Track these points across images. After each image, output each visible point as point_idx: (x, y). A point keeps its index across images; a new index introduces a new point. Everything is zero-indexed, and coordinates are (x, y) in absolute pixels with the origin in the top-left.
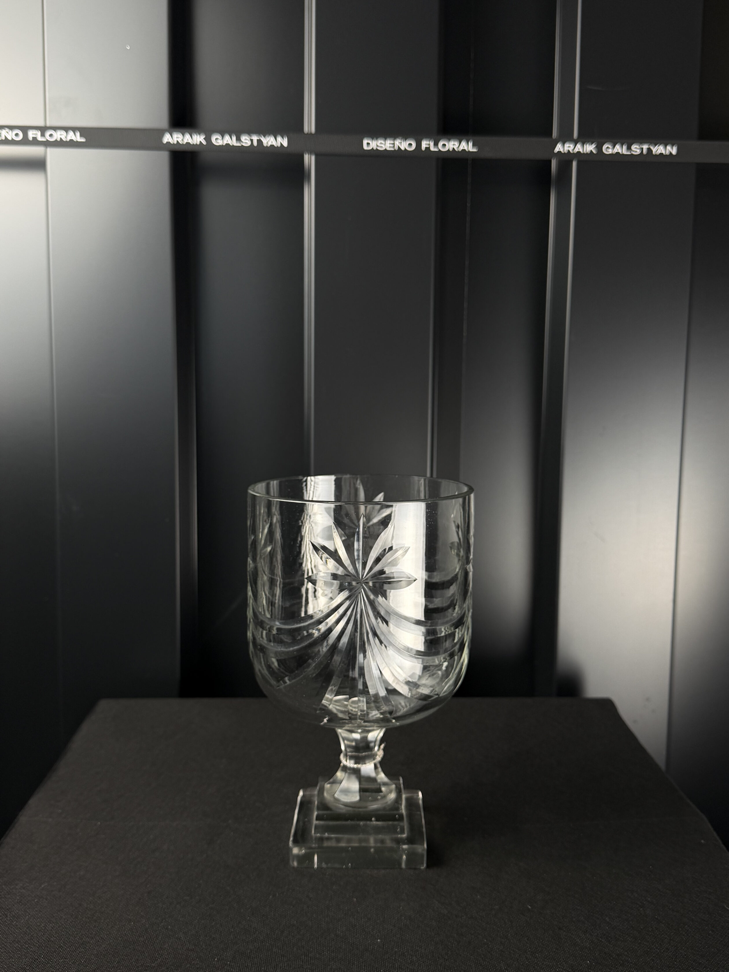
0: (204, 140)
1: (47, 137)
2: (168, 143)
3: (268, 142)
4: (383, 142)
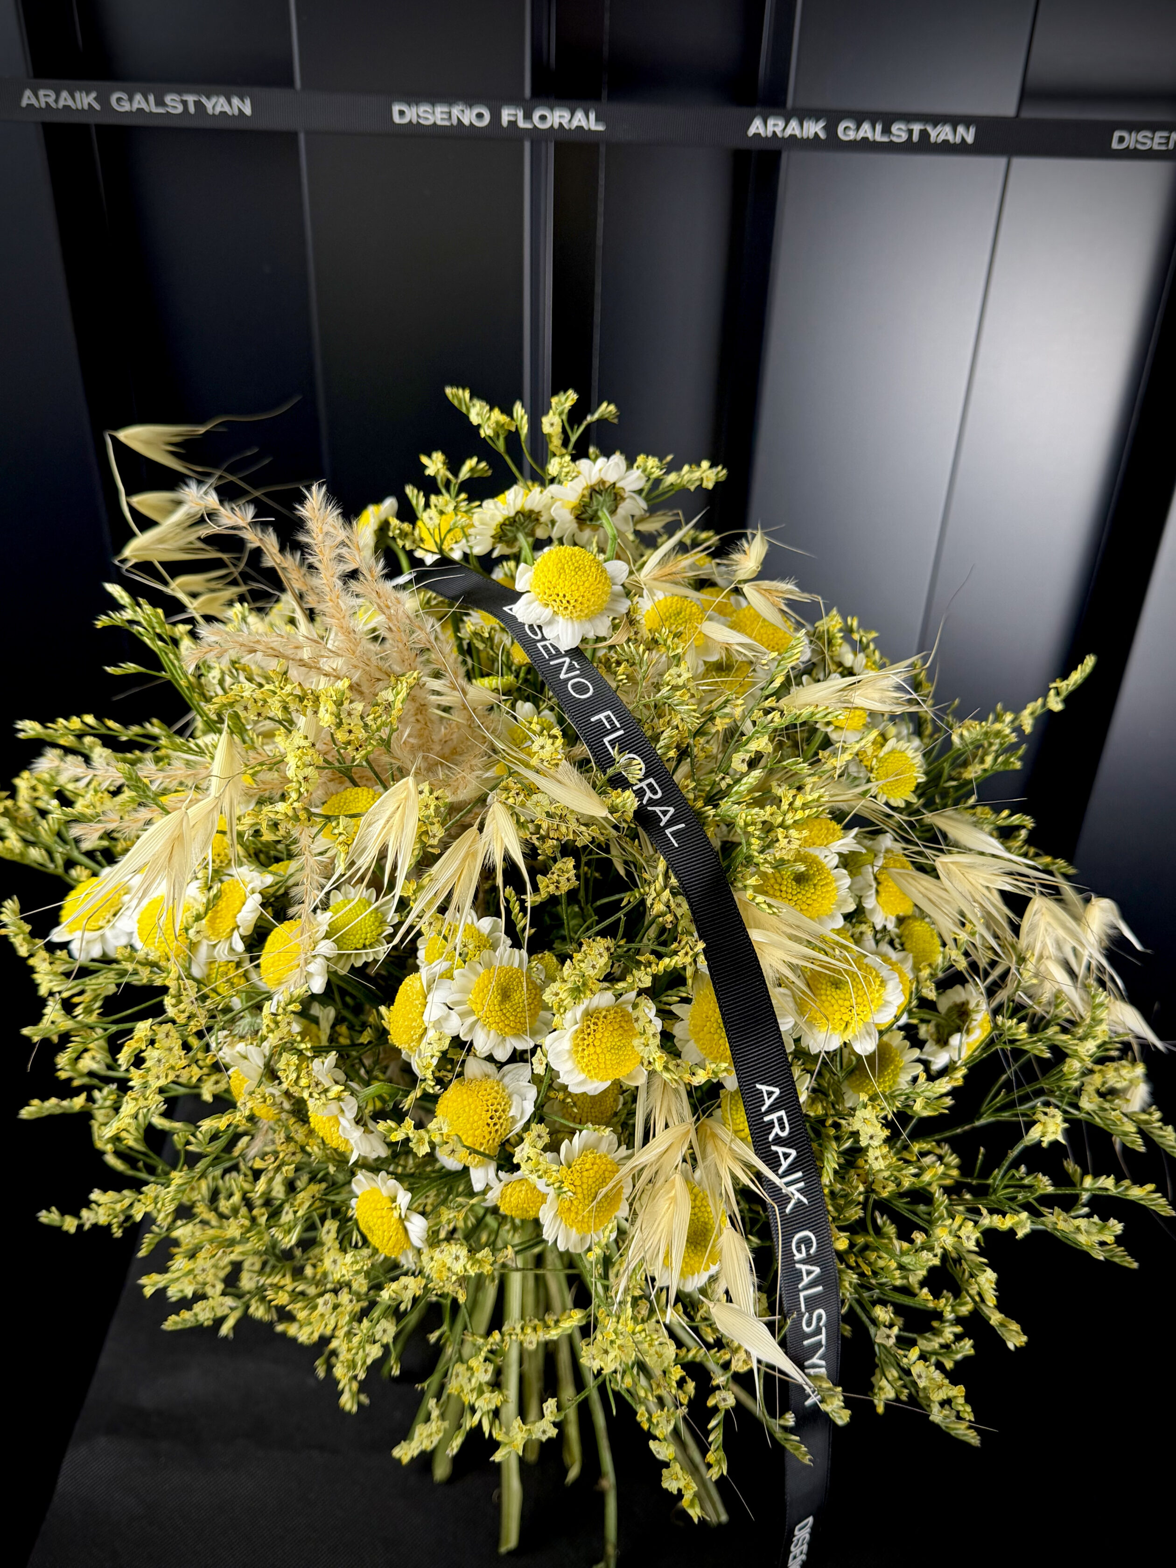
0: (96, 102)
2: (31, 108)
3: (214, 107)
4: (428, 108)
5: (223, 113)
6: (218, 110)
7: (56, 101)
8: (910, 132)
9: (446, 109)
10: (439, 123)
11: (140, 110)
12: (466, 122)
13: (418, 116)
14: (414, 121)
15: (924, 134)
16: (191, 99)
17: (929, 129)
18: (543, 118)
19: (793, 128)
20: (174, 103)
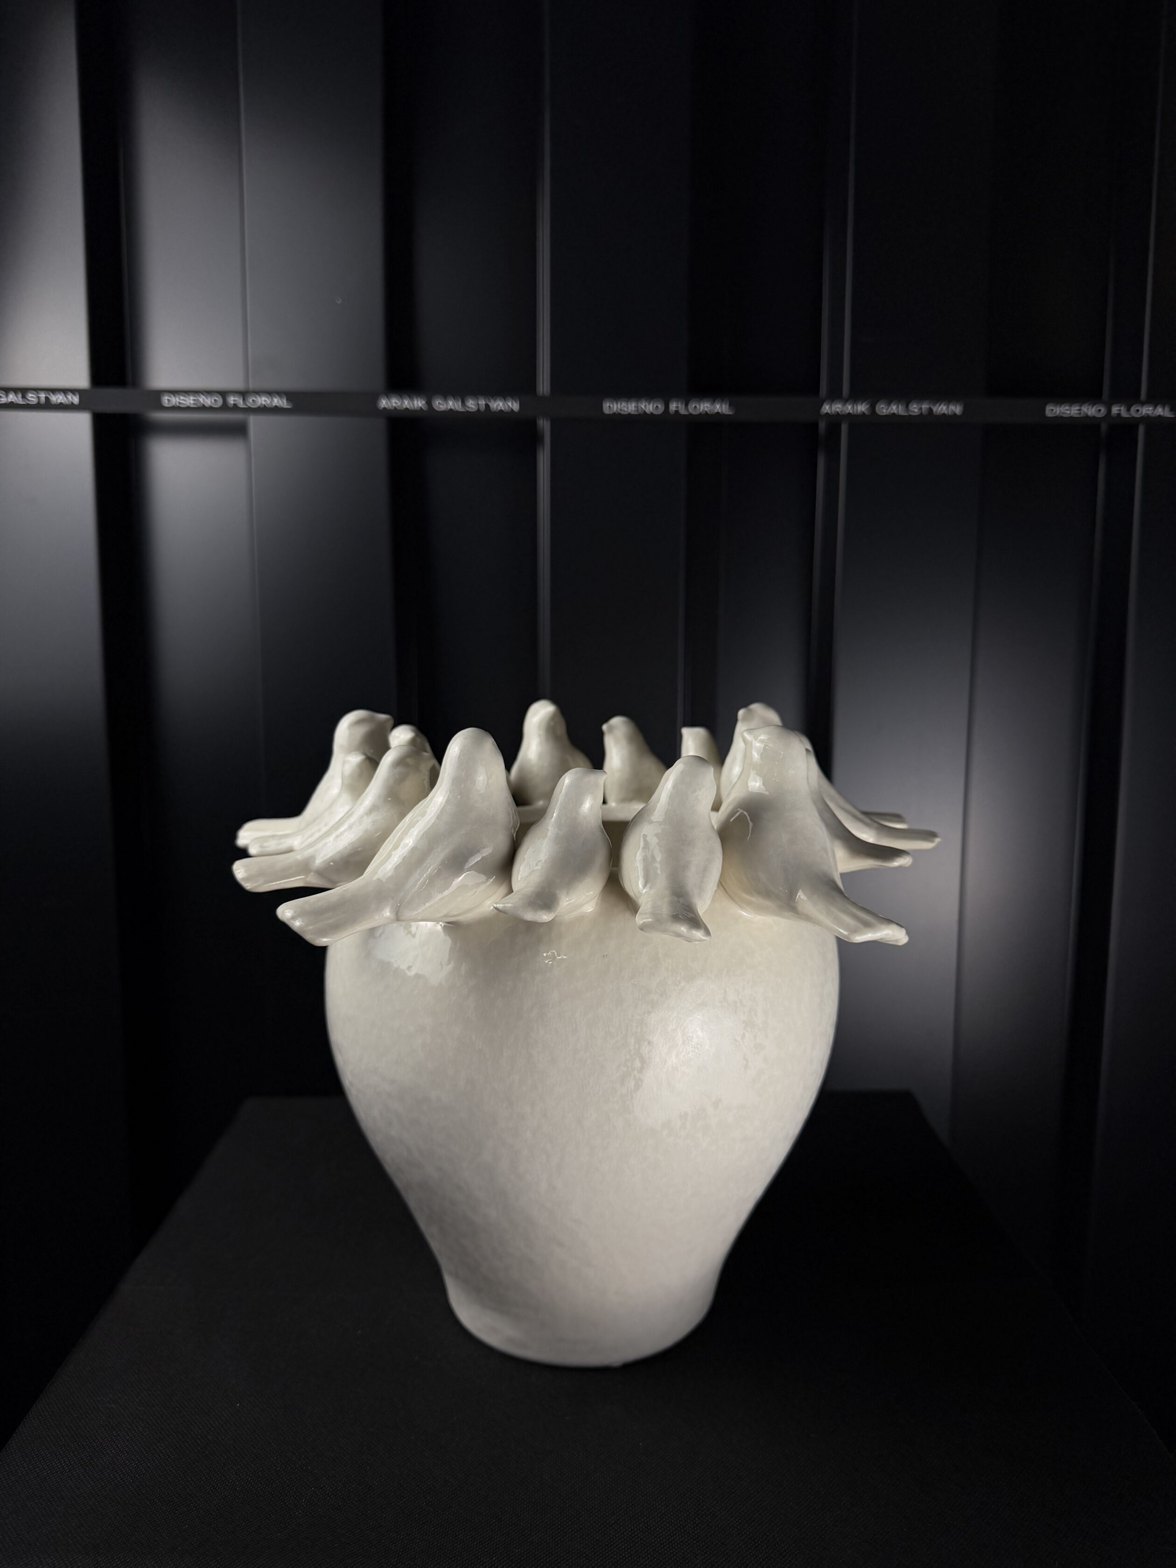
0: (426, 404)
1: (249, 402)
2: (385, 408)
3: (497, 406)
4: (626, 405)
5: (501, 410)
6: (499, 409)
7: (401, 404)
8: (921, 409)
9: (636, 405)
10: (633, 413)
11: (451, 410)
12: (647, 411)
13: (621, 410)
14: (616, 413)
15: (931, 410)
16: (482, 402)
17: (932, 407)
18: (696, 407)
19: (849, 408)
20: (472, 404)
